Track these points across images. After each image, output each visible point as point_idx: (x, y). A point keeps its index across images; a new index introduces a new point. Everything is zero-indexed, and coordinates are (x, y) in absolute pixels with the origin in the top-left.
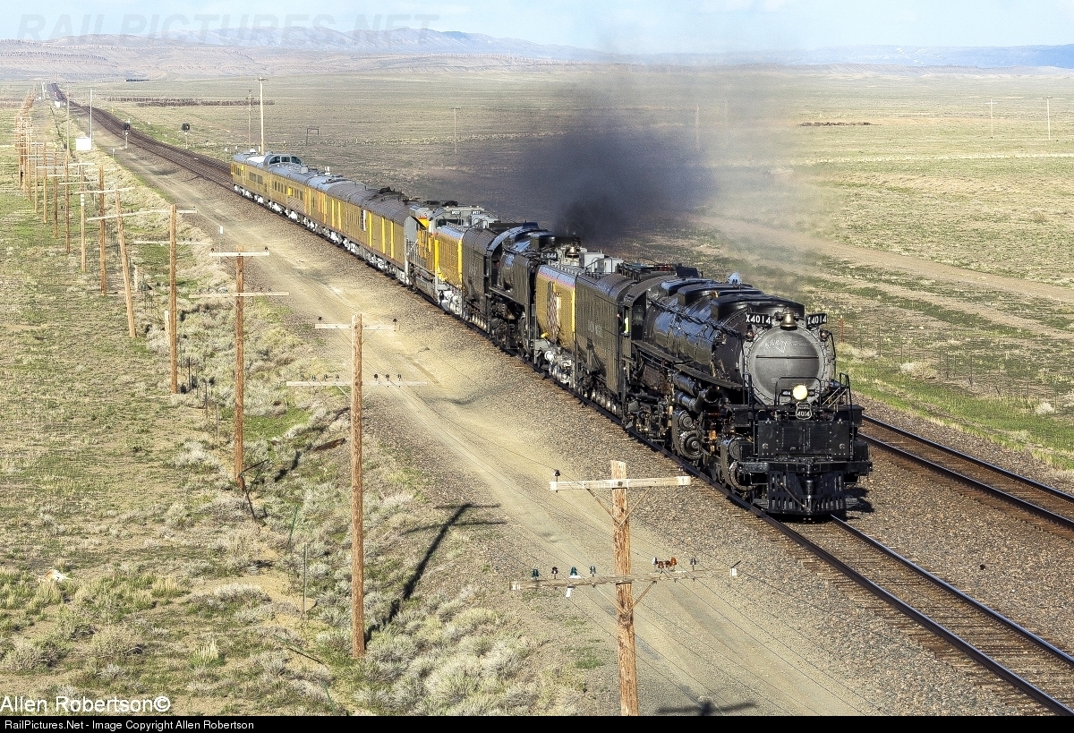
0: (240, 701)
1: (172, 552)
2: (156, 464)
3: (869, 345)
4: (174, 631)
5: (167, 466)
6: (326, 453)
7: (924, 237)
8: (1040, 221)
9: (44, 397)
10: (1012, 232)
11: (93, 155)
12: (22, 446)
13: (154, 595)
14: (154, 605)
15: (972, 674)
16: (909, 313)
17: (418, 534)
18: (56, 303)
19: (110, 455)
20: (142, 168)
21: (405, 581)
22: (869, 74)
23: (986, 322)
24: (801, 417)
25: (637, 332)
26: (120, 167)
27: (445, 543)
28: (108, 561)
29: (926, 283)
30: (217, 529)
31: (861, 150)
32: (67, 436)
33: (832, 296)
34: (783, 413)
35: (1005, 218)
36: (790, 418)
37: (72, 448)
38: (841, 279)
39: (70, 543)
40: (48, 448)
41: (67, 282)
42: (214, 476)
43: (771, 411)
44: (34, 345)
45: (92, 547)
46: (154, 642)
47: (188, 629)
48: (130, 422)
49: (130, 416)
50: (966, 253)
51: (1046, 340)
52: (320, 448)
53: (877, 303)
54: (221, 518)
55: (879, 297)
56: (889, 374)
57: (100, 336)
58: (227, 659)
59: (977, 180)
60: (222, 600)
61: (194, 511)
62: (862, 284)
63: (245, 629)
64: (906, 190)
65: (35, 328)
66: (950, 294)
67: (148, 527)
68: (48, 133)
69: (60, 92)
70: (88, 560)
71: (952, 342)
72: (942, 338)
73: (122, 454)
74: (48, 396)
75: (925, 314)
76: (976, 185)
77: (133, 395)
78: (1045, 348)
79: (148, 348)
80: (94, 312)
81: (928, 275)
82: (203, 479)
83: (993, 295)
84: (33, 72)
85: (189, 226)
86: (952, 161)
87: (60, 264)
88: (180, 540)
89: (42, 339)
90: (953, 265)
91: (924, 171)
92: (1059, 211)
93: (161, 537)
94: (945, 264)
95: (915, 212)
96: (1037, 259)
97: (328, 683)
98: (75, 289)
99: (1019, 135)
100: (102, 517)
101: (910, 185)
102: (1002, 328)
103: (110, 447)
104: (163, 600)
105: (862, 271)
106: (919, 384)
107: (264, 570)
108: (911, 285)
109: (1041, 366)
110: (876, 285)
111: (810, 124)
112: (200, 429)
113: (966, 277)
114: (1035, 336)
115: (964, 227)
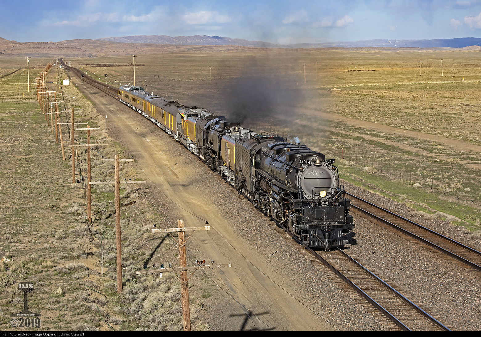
0: (67, 312)
1: (55, 249)
2: (59, 212)
3: (353, 160)
4: (47, 282)
5: (63, 213)
6: (128, 207)
7: (385, 115)
8: (431, 108)
9: (23, 185)
10: (420, 113)
11: (70, 87)
12: (9, 206)
13: (43, 267)
14: (42, 271)
15: (357, 299)
16: (372, 146)
17: (153, 241)
18: (38, 146)
19: (42, 209)
20: (86, 92)
21: (145, 260)
22: (377, 51)
23: (402, 150)
24: (323, 205)
25: (258, 165)
26: (78, 91)
27: (163, 245)
28: (28, 253)
29: (381, 134)
30: (75, 239)
31: (369, 81)
32: (27, 201)
33: (343, 140)
34: (315, 203)
35: (418, 107)
36: (319, 205)
37: (28, 206)
38: (348, 133)
39: (15, 246)
40: (18, 206)
41: (44, 138)
42: (80, 217)
43: (310, 202)
44: (25, 164)
45: (23, 247)
46: (38, 287)
47: (53, 281)
48: (54, 195)
49: (54, 193)
50: (400, 122)
51: (423, 157)
52: (126, 205)
53: (360, 142)
54: (78, 234)
55: (361, 140)
56: (359, 171)
57: (51, 160)
58: (65, 294)
59: (411, 92)
60: (69, 269)
61: (68, 232)
62: (356, 135)
63: (75, 282)
64: (383, 97)
65: (27, 157)
66: (389, 139)
67: (48, 239)
68: (55, 78)
69: (63, 62)
70: (20, 253)
71: (387, 158)
72: (383, 156)
73: (47, 209)
74: (24, 185)
75: (378, 147)
76: (411, 94)
77: (58, 184)
78: (422, 160)
79: (69, 164)
80: (52, 150)
81: (383, 131)
82: (75, 219)
83: (407, 139)
84: (53, 54)
85: (98, 115)
86: (403, 85)
87: (44, 131)
88: (59, 244)
89: (28, 161)
90: (394, 127)
91: (391, 89)
92: (441, 104)
93: (52, 243)
94: (391, 126)
95: (384, 105)
96: (428, 124)
97: (104, 304)
98: (47, 141)
99: (431, 74)
100: (31, 235)
101: (385, 94)
102: (407, 152)
103: (43, 205)
104: (46, 269)
105: (357, 130)
106: (370, 176)
107: (90, 256)
108: (375, 135)
109: (419, 167)
110: (362, 135)
111: (351, 71)
112: (81, 198)
113: (398, 132)
114: (420, 155)
115: (402, 111)
